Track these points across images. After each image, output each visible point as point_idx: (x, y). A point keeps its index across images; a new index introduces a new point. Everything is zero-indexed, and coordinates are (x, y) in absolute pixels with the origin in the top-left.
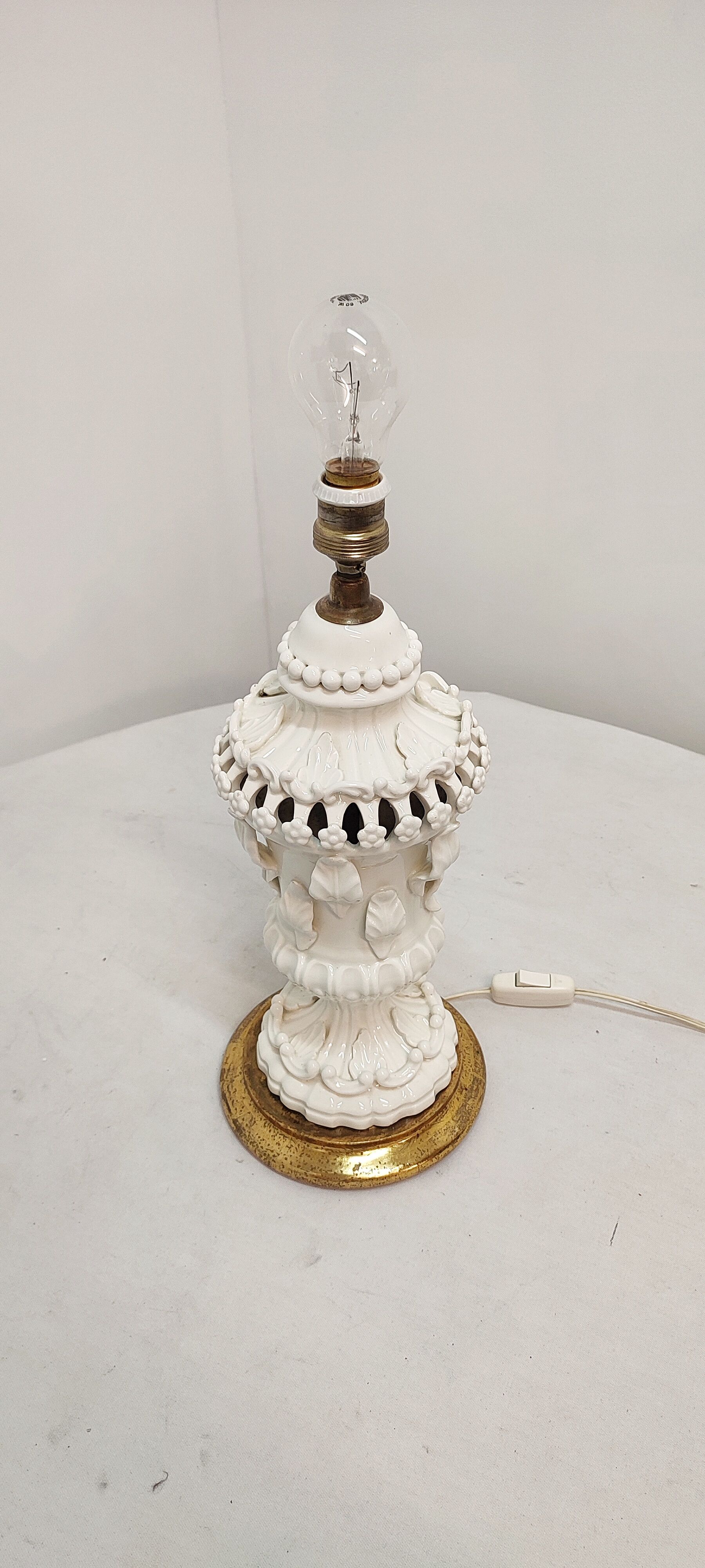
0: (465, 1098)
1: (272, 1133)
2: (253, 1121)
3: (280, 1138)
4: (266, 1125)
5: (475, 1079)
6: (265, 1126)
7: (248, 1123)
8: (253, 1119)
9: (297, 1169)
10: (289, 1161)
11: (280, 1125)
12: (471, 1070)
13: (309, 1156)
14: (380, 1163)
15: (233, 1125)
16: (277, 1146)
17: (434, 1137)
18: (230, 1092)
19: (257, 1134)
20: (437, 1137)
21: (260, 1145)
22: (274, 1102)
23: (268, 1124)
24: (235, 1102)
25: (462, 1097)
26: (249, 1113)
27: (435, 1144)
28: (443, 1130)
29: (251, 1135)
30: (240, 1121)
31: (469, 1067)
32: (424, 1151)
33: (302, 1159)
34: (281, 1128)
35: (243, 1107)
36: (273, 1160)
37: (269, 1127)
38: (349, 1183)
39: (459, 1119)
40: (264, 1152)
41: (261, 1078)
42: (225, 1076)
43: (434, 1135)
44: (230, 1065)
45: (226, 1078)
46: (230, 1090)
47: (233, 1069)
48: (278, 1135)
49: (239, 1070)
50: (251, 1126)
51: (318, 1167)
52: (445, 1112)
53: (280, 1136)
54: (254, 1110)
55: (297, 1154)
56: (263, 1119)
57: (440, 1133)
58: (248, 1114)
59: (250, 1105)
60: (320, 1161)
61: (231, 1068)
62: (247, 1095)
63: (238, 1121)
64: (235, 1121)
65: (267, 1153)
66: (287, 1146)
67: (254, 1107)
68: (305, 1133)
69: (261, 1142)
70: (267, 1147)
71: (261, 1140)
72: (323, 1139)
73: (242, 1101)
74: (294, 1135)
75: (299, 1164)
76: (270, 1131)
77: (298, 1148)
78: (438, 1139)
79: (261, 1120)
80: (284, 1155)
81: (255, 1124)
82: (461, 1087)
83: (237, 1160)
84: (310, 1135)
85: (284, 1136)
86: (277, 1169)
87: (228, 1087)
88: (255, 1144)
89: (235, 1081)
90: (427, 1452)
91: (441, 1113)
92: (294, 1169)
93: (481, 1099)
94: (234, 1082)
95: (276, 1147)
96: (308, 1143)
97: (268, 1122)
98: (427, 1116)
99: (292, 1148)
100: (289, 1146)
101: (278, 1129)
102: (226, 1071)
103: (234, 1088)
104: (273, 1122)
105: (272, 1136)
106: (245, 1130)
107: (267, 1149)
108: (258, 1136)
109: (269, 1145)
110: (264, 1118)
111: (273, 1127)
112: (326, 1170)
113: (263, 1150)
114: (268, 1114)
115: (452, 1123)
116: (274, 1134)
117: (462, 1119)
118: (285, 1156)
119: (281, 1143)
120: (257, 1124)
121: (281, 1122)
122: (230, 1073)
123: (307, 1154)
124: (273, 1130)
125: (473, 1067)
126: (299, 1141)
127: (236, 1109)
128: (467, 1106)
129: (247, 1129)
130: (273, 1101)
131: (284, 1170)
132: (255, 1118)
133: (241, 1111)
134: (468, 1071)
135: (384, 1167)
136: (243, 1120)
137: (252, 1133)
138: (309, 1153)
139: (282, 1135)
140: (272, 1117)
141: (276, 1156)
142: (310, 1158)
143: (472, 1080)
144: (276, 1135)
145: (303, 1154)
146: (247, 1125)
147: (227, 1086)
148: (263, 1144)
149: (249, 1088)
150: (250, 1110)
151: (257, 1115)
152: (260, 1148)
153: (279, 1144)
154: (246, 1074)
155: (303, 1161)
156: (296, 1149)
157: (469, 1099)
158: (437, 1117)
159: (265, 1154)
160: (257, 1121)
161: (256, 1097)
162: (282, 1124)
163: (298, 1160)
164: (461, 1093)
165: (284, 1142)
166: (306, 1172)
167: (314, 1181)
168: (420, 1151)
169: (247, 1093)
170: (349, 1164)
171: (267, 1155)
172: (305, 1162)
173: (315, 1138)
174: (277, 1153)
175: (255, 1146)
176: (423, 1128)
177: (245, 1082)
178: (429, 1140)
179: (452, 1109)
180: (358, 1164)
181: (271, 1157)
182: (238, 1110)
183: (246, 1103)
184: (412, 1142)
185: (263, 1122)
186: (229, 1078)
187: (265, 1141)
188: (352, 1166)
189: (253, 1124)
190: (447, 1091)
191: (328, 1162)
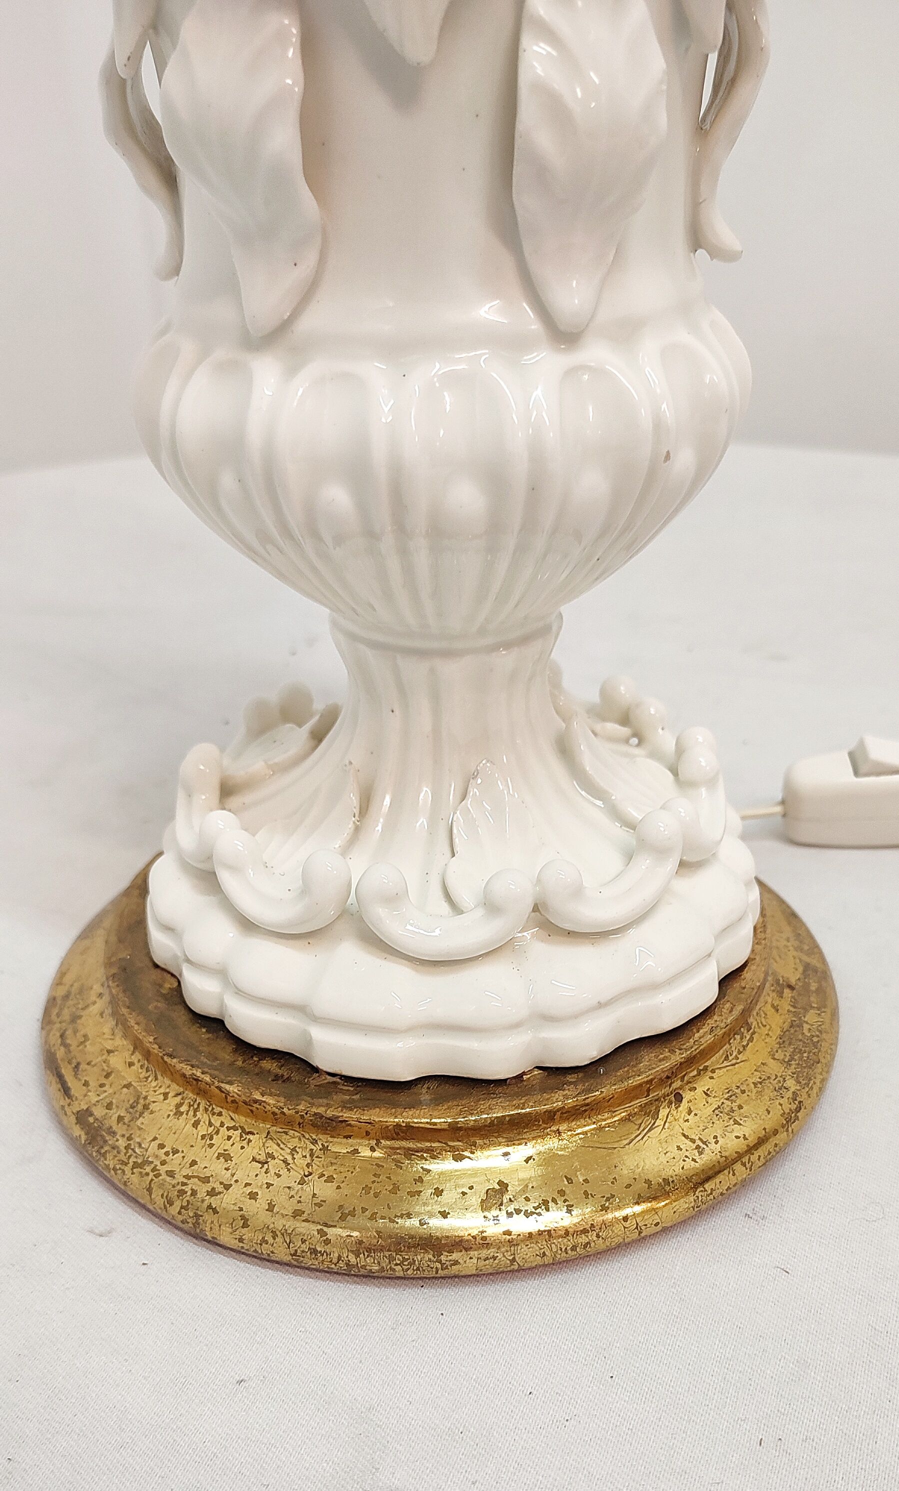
0: (794, 1007)
1: (203, 1129)
3: (229, 1138)
4: (184, 1109)
5: (808, 967)
6: (178, 1114)
7: (123, 1113)
8: (142, 1101)
9: (290, 1224)
10: (262, 1203)
11: (227, 1094)
12: (792, 948)
13: (330, 1179)
14: (570, 1182)
15: (77, 1131)
16: (221, 1164)
17: (728, 1103)
18: (67, 1047)
19: (155, 1139)
20: (738, 1102)
21: (163, 1169)
22: (207, 1035)
23: (191, 1106)
24: (83, 1066)
25: (785, 1005)
26: (128, 1086)
27: (737, 1122)
28: (751, 1085)
29: (132, 1147)
30: (99, 1112)
31: (785, 943)
32: (705, 1144)
33: (308, 1189)
34: (234, 1105)
35: (107, 1076)
36: (210, 1207)
37: (191, 1113)
38: (472, 1253)
39: (788, 1059)
40: (179, 1187)
41: (161, 986)
42: (54, 1012)
43: (727, 1099)
44: (71, 986)
45: (58, 1015)
46: (68, 1041)
47: (79, 993)
48: (223, 1130)
49: (96, 989)
50: (133, 1120)
51: (364, 1210)
52: (750, 1031)
53: (231, 1133)
54: (144, 1074)
55: (291, 1178)
56: (171, 1092)
57: (743, 1092)
58: (125, 1090)
59: (131, 1064)
60: (367, 1189)
61: (74, 991)
62: (120, 1042)
63: (91, 1115)
64: (82, 1117)
65: (187, 1189)
66: (254, 1159)
67: (142, 1066)
68: (312, 1105)
69: (168, 1159)
70: (186, 1172)
73: (105, 1061)
74: (276, 1118)
75: (299, 1209)
76: (196, 1124)
77: (290, 1160)
78: (740, 1107)
79: (166, 1095)
80: (247, 1185)
81: (147, 1114)
82: (778, 983)
83: (91, 1231)
84: (328, 1106)
85: (243, 1129)
86: (226, 1238)
87: (64, 1037)
88: (148, 1169)
89: (86, 1018)
91: (740, 1031)
92: (279, 1224)
93: (835, 1014)
94: (82, 1022)
95: (217, 1168)
96: (323, 1138)
98: (703, 1036)
99: (272, 1163)
100: (262, 1158)
101: (220, 1114)
102: (59, 1003)
103: (81, 1033)
104: (201, 1090)
105: (203, 1137)
106: (113, 1136)
107: (187, 1177)
108: (155, 1144)
109: (194, 1163)
111: (206, 1110)
112: (393, 1217)
113: (174, 1182)
115: (775, 1068)
116: (211, 1130)
117: (801, 1058)
118: (248, 1190)
119: (234, 1151)
120: (152, 1113)
121: (230, 1083)
122: (71, 1003)
123: (321, 1173)
124: (204, 1117)
125: (795, 943)
126: (293, 1139)
127: (86, 1084)
128: (806, 1027)
129: (120, 1129)
131: (247, 1234)
132: (145, 1098)
133: (102, 1086)
134: (784, 948)
135: (586, 1193)
136: (109, 1106)
137: (137, 1139)
138: (329, 1168)
139: (235, 1128)
141: (220, 1193)
142: (333, 1184)
143: (801, 967)
144: (217, 1133)
145: (310, 1174)
146: (120, 1119)
147: (58, 1034)
148: (174, 1163)
149: (124, 1011)
150: (130, 1075)
151: (154, 1084)
152: (164, 1176)
153: (227, 1157)
154: (114, 982)
155: (311, 1197)
156: (285, 1161)
157: (806, 1011)
158: (727, 1046)
159: (182, 1193)
160: (154, 1102)
161: (148, 1031)
162: (233, 1089)
163: (292, 1196)
164: (781, 995)
165: (242, 1148)
166: (325, 1229)
167: (352, 1259)
168: (693, 1141)
169: (119, 1033)
170: (466, 1190)
171: (189, 1193)
172: (316, 1201)
173: (346, 1115)
174: (221, 1183)
175: (147, 1174)
176: (695, 1073)
177: (114, 1002)
178: (714, 1111)
179: (765, 1031)
180: (497, 1187)
181: (203, 1201)
182: (93, 1084)
183: (116, 1061)
184: (663, 1112)
185: (173, 1101)
186: (66, 1014)
187: (179, 1155)
188: (478, 1195)
189: (141, 1114)
190: (748, 975)
191: (394, 1190)
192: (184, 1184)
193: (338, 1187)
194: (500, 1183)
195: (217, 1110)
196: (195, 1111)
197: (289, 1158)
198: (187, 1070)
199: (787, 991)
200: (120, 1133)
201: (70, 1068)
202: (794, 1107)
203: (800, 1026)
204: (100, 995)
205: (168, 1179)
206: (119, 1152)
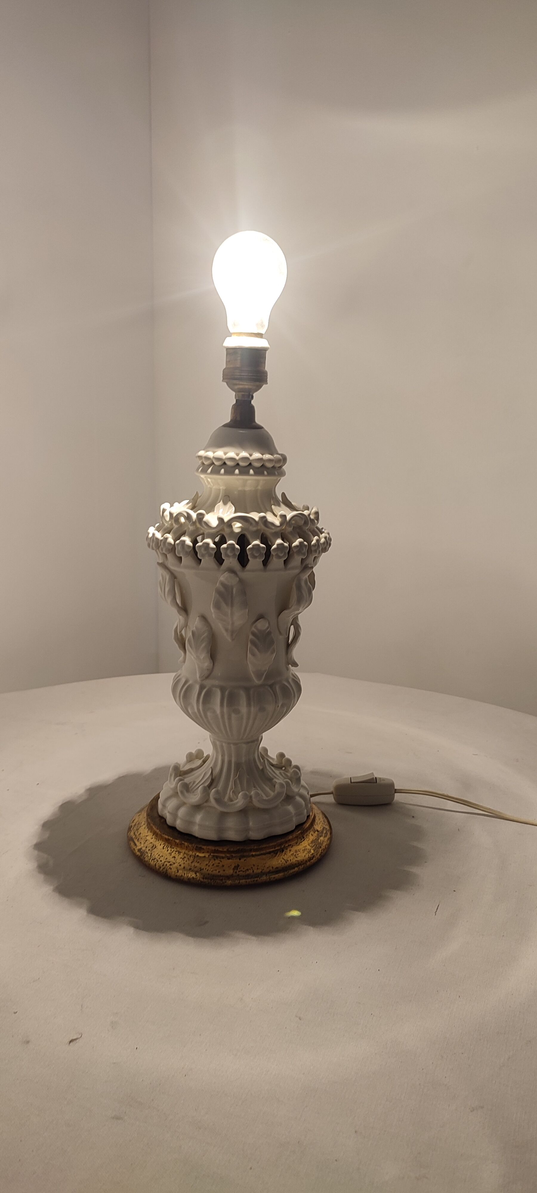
0: (317, 835)
1: (169, 851)
2: (154, 847)
3: (175, 853)
4: (165, 847)
5: (324, 828)
6: (163, 848)
7: (150, 848)
9: (188, 872)
10: (182, 867)
12: (321, 823)
13: (198, 862)
14: (254, 865)
18: (136, 835)
19: (157, 854)
21: (159, 860)
22: (172, 830)
24: (140, 839)
25: (315, 835)
26: (151, 843)
28: (302, 850)
29: (152, 856)
30: (144, 849)
31: (319, 822)
32: (288, 861)
33: (193, 864)
34: (177, 846)
35: (146, 841)
39: (314, 846)
42: (132, 828)
47: (139, 823)
48: (174, 851)
50: (152, 850)
51: (206, 869)
52: (303, 839)
54: (155, 840)
55: (189, 862)
57: (299, 851)
60: (207, 865)
62: (150, 834)
64: (139, 850)
66: (181, 858)
67: (155, 837)
68: (196, 845)
70: (165, 861)
73: (145, 838)
74: (187, 848)
75: (191, 868)
78: (298, 854)
81: (157, 848)
84: (199, 846)
85: (179, 851)
87: (134, 833)
88: (155, 860)
90: (300, 1019)
91: (300, 839)
94: (139, 830)
95: (172, 860)
97: (166, 845)
98: (290, 836)
99: (185, 859)
101: (174, 848)
102: (133, 826)
103: (139, 832)
104: (169, 843)
105: (169, 853)
106: (146, 854)
107: (164, 863)
109: (166, 859)
110: (163, 842)
111: (170, 847)
112: (212, 870)
115: (308, 847)
116: (171, 851)
117: (316, 846)
119: (177, 856)
121: (177, 839)
122: (137, 826)
123: (196, 861)
125: (323, 822)
126: (190, 853)
127: (141, 843)
130: (169, 830)
132: (156, 845)
133: (145, 843)
136: (146, 847)
137: (153, 854)
139: (177, 851)
140: (169, 837)
141: (172, 865)
142: (199, 864)
143: (322, 828)
145: (194, 861)
146: (149, 850)
148: (162, 859)
149: (152, 825)
150: (152, 841)
151: (158, 842)
153: (174, 857)
154: (149, 819)
157: (320, 837)
158: (296, 841)
160: (158, 845)
161: (157, 829)
162: (177, 841)
163: (189, 866)
164: (315, 832)
166: (196, 873)
167: (202, 880)
168: (285, 860)
169: (149, 831)
170: (230, 866)
171: (165, 865)
172: (195, 867)
173: (203, 847)
174: (173, 863)
175: (154, 863)
176: (287, 845)
177: (149, 824)
178: (291, 854)
179: (308, 839)
181: (168, 867)
182: (142, 843)
183: (148, 838)
184: (278, 853)
185: (162, 846)
186: (135, 829)
187: (163, 857)
188: (233, 866)
189: (155, 848)
190: (304, 825)
191: (213, 865)
194: (238, 865)
196: (168, 847)
197: (189, 858)
198: (167, 837)
199: (316, 832)
200: (149, 853)
201: (136, 841)
202: (312, 856)
203: (318, 840)
204: (144, 824)
205: (159, 864)
206: (148, 857)
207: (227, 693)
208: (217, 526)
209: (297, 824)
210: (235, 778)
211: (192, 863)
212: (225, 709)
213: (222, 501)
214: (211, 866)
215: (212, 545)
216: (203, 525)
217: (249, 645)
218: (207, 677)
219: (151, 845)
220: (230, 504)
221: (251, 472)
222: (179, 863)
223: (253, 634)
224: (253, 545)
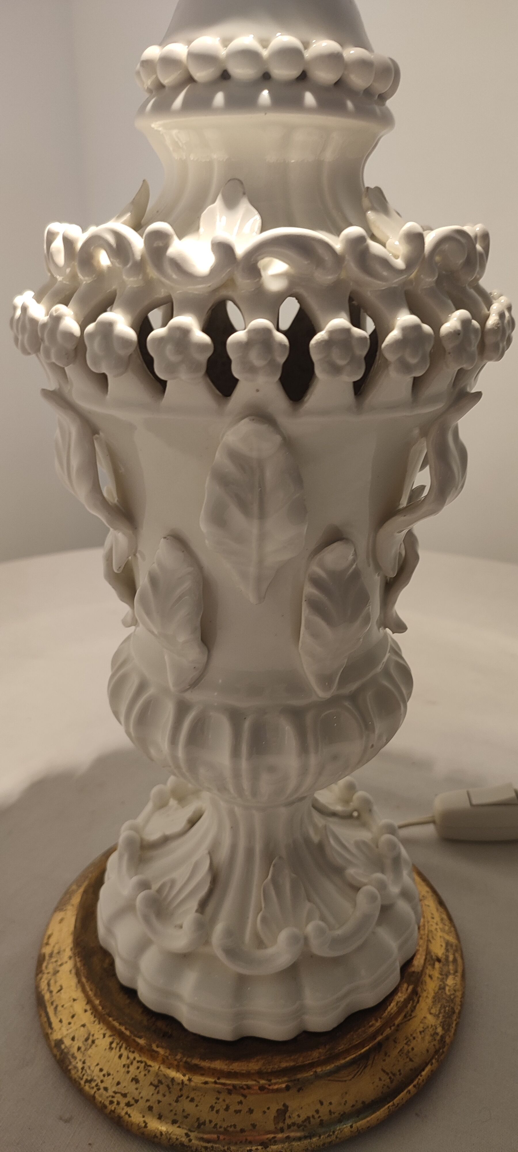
0: (441, 975)
1: (124, 1060)
2: (90, 1040)
3: (138, 1068)
4: (114, 1045)
5: (448, 944)
6: (111, 1048)
7: (81, 1045)
8: (91, 1037)
11: (138, 1044)
12: (439, 930)
13: (192, 1100)
14: (322, 1103)
15: (55, 1051)
16: (133, 1086)
17: (406, 1047)
18: (51, 992)
19: (98, 1065)
20: (410, 1046)
21: (102, 1086)
22: (128, 1001)
23: (118, 1044)
24: (59, 1008)
25: (436, 974)
26: (84, 1026)
27: (411, 1060)
28: (419, 1034)
29: (86, 1067)
30: (67, 1042)
31: (435, 926)
32: (394, 1075)
34: (141, 1050)
35: (73, 1017)
36: (126, 1113)
37: (118, 1049)
39: (440, 1011)
40: (110, 1099)
42: (44, 965)
43: (406, 1044)
44: (54, 947)
45: (46, 967)
46: (52, 988)
47: (59, 953)
48: (135, 1062)
49: (68, 953)
50: (86, 1050)
51: (211, 1122)
52: (416, 1000)
53: (139, 1065)
54: (92, 1019)
55: (171, 1098)
56: (107, 1035)
57: (414, 1038)
58: (82, 1028)
59: (86, 1011)
60: (212, 1108)
61: (56, 951)
62: (80, 995)
63: (63, 1043)
64: (58, 1043)
65: (115, 1100)
66: (151, 1084)
67: (92, 1013)
68: (184, 1055)
69: (104, 1079)
70: (115, 1089)
71: (104, 1075)
72: (218, 1065)
73: (71, 1006)
74: (164, 1060)
75: (175, 1118)
76: (120, 1057)
78: (413, 1049)
79: (104, 1037)
81: (94, 1046)
82: (432, 959)
83: (61, 1118)
84: (193, 1057)
85: (146, 1065)
87: (49, 984)
88: (93, 1084)
89: (60, 973)
91: (411, 1002)
94: (58, 975)
95: (131, 1088)
96: (189, 1074)
97: (117, 1040)
98: (392, 1008)
100: (156, 1083)
101: (134, 1053)
102: (47, 958)
103: (58, 984)
104: (124, 1038)
105: (124, 1067)
106: (75, 1058)
107: (115, 1093)
108: (98, 1068)
109: (118, 1083)
110: (108, 1033)
111: (126, 1048)
112: (225, 1125)
113: (108, 1095)
114: (116, 1024)
115: (431, 1019)
116: (128, 1062)
117: (445, 1011)
118: (148, 1104)
119: (141, 1077)
120: (96, 1046)
121: (140, 1037)
122: (54, 960)
123: (187, 1097)
124: (125, 1053)
125: (441, 925)
126: (173, 1073)
127: (61, 1021)
128: (447, 988)
129: (79, 1055)
130: (122, 1000)
132: (93, 1035)
133: (70, 1023)
134: (435, 932)
135: (330, 1111)
136: (73, 1039)
137: (88, 1064)
138: (192, 1095)
139: (141, 1062)
140: (123, 1029)
141: (132, 1105)
142: (193, 1105)
143: (444, 945)
144: (132, 1063)
145: (181, 1096)
146: (79, 1049)
147: (46, 982)
150: (85, 1019)
151: (98, 1027)
152: (102, 1090)
153: (135, 1080)
154: (78, 958)
155: (181, 1111)
156: (168, 1086)
157: (447, 976)
158: (406, 1013)
159: (111, 1102)
160: (98, 1039)
162: (142, 1042)
163: (171, 1111)
164: (433, 965)
165: (145, 1075)
166: (189, 1133)
168: (388, 1074)
169: (80, 990)
170: (266, 1110)
171: (116, 1103)
172: (185, 1114)
173: (201, 1059)
174: (133, 1098)
175: (93, 1088)
176: (387, 1031)
177: (77, 966)
178: (399, 1053)
179: (425, 994)
180: (283, 1108)
181: (123, 1109)
182: (65, 1022)
183: (77, 1007)
184: (372, 1059)
185: (108, 1040)
186: (50, 968)
187: (111, 1077)
188: (272, 1113)
189: (91, 1046)
190: (416, 962)
191: (227, 1109)
192: (113, 1097)
193: (197, 1106)
194: (284, 1105)
195: (132, 1050)
196: (120, 1048)
199: (437, 965)
200: (78, 1058)
201: (53, 1008)
203: (444, 988)
205: (104, 1092)
206: (78, 1071)
207: (247, 725)
208: (214, 271)
209: (402, 964)
210: (266, 881)
211: (177, 1101)
212: (244, 764)
213: (220, 197)
214: (222, 1111)
215: (200, 336)
216: (169, 270)
217: (305, 611)
218: (195, 684)
219: (81, 1033)
220: (245, 206)
221: (309, 98)
222: (148, 1100)
223: (316, 582)
224: (331, 333)
